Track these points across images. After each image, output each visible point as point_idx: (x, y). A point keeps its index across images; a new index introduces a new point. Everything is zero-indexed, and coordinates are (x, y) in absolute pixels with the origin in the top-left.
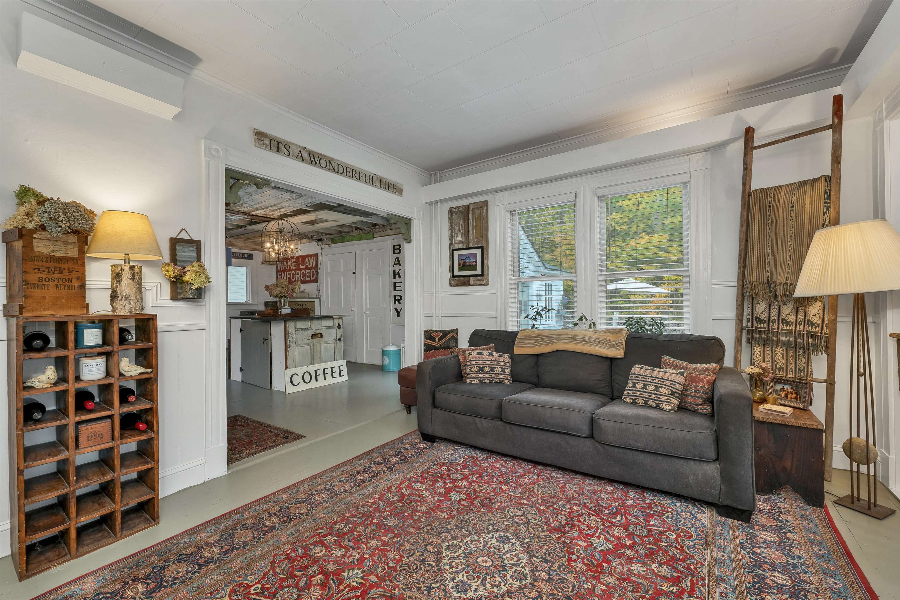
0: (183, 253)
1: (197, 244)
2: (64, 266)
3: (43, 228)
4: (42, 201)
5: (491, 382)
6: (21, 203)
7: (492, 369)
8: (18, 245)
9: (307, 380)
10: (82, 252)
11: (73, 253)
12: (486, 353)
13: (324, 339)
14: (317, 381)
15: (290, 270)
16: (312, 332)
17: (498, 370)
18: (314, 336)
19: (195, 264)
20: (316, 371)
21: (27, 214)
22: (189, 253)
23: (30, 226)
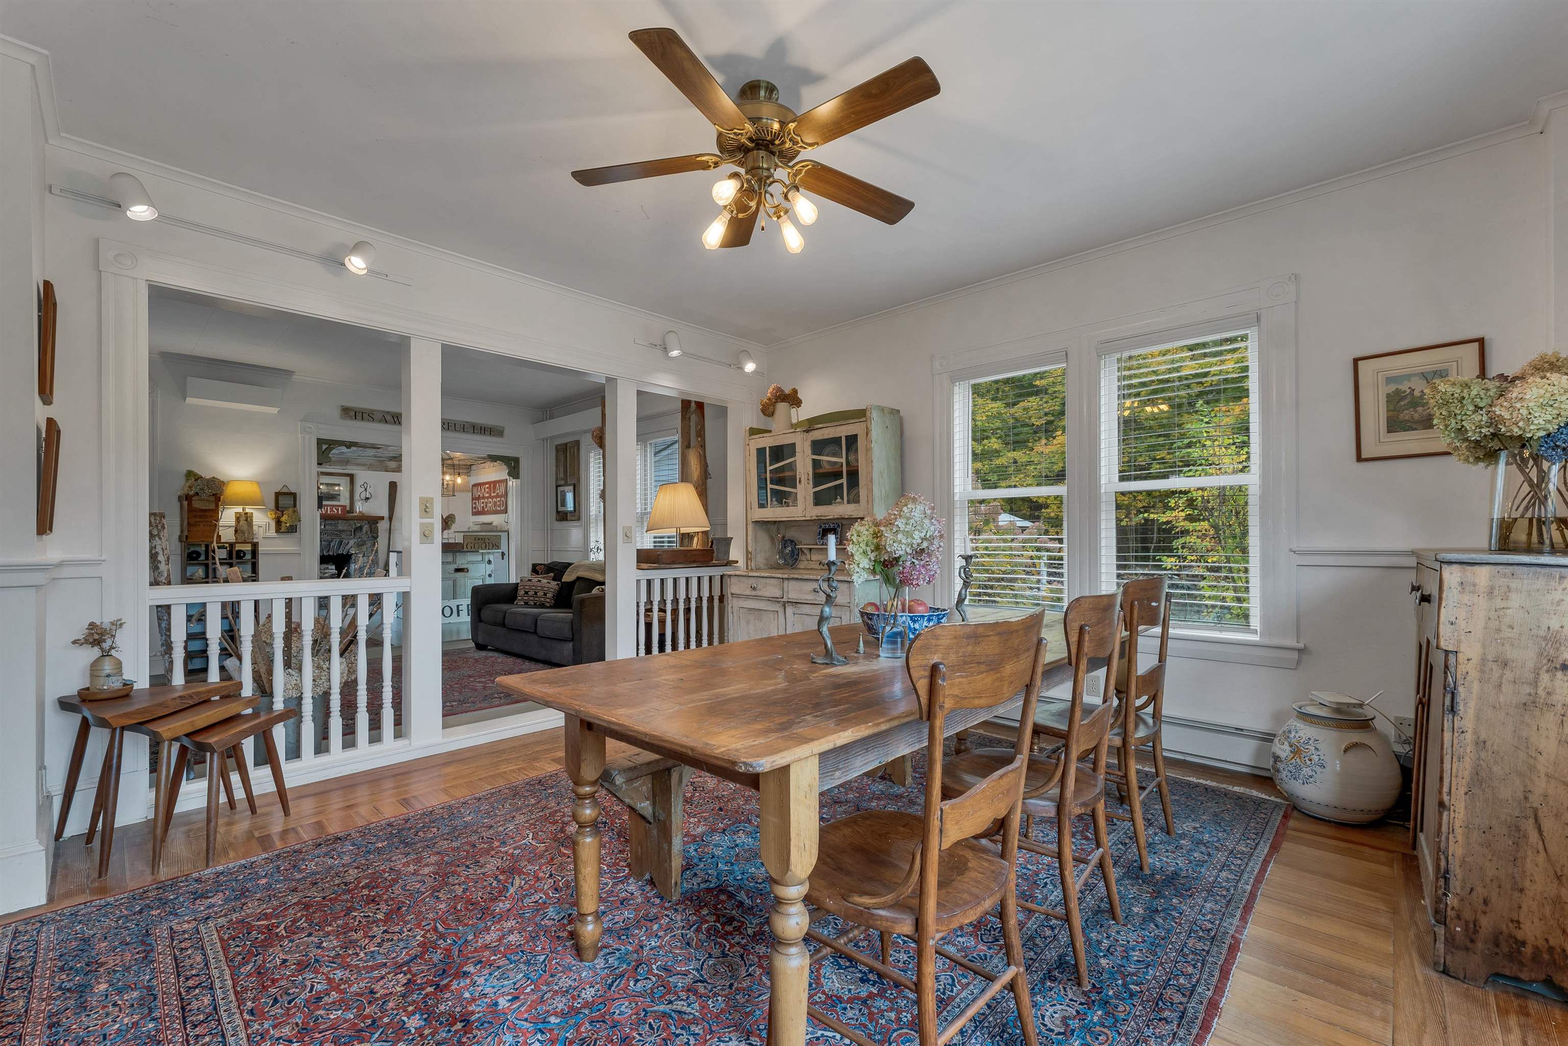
0: (283, 501)
1: (294, 495)
2: (207, 514)
3: (197, 494)
4: (198, 478)
5: (535, 604)
6: (187, 480)
7: (536, 593)
8: (185, 503)
9: (447, 614)
10: (217, 506)
11: (212, 506)
12: (545, 581)
13: (470, 574)
14: (458, 615)
15: (484, 498)
16: (456, 566)
17: (540, 594)
18: (458, 570)
19: (291, 510)
20: (458, 606)
21: (190, 487)
22: (288, 501)
23: (192, 493)
